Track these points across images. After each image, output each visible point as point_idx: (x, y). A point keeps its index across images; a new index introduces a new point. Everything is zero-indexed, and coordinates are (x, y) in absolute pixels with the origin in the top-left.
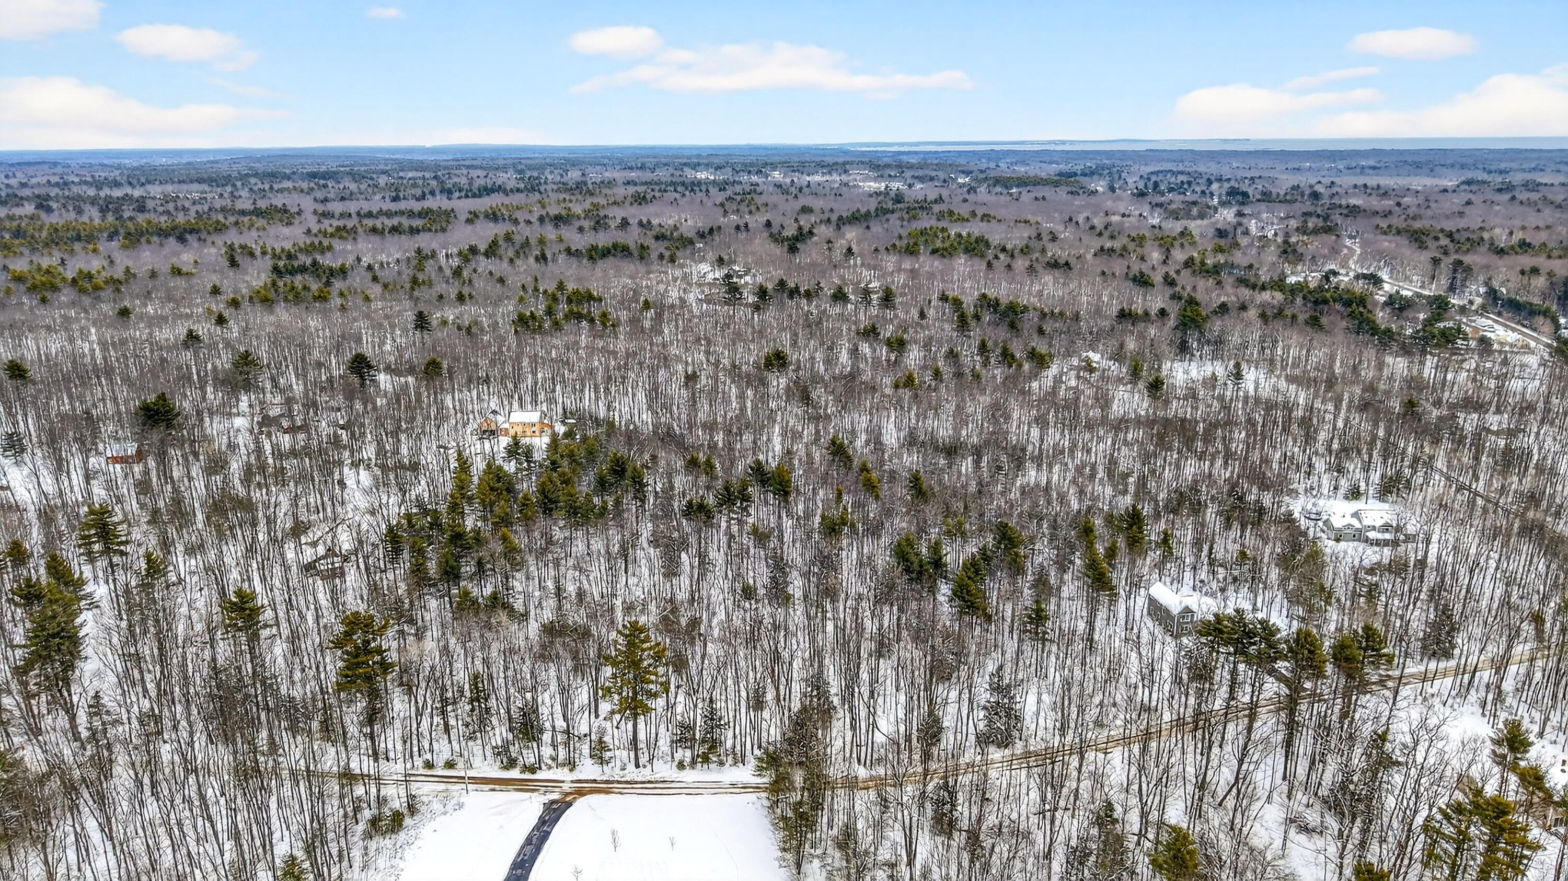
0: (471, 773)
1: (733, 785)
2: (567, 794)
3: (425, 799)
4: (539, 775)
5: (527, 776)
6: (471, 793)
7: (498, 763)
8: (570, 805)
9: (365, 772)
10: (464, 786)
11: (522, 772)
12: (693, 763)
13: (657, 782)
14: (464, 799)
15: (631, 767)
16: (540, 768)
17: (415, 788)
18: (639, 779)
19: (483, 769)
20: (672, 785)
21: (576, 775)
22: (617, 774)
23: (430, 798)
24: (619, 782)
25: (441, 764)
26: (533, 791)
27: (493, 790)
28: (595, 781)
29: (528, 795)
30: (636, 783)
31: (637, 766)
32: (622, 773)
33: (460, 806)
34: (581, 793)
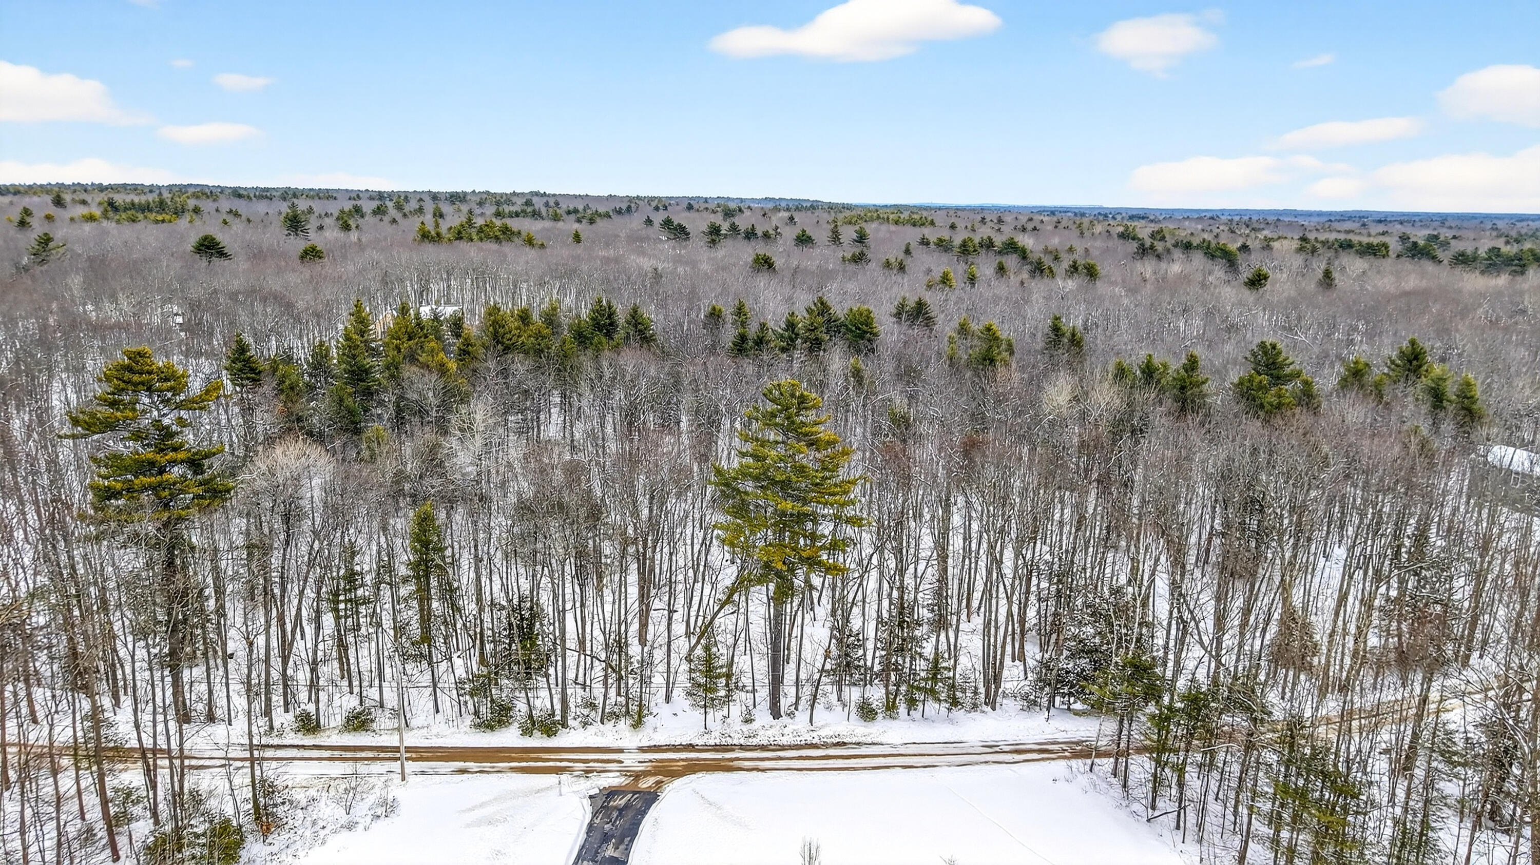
0: (412, 739)
1: (992, 748)
2: (638, 776)
3: (300, 796)
4: (564, 739)
5: (537, 741)
6: (411, 779)
7: (469, 719)
8: (651, 798)
9: (148, 742)
10: (396, 766)
11: (526, 732)
12: (890, 708)
13: (826, 746)
14: (397, 791)
15: (763, 716)
16: (564, 725)
17: (270, 770)
18: (785, 741)
19: (435, 730)
20: (863, 751)
21: (645, 737)
22: (737, 732)
23: (312, 792)
24: (742, 748)
25: (338, 720)
26: (558, 771)
27: (463, 771)
28: (691, 747)
29: (552, 779)
30: (783, 748)
31: (776, 714)
32: (746, 728)
33: (389, 807)
34: (669, 772)
